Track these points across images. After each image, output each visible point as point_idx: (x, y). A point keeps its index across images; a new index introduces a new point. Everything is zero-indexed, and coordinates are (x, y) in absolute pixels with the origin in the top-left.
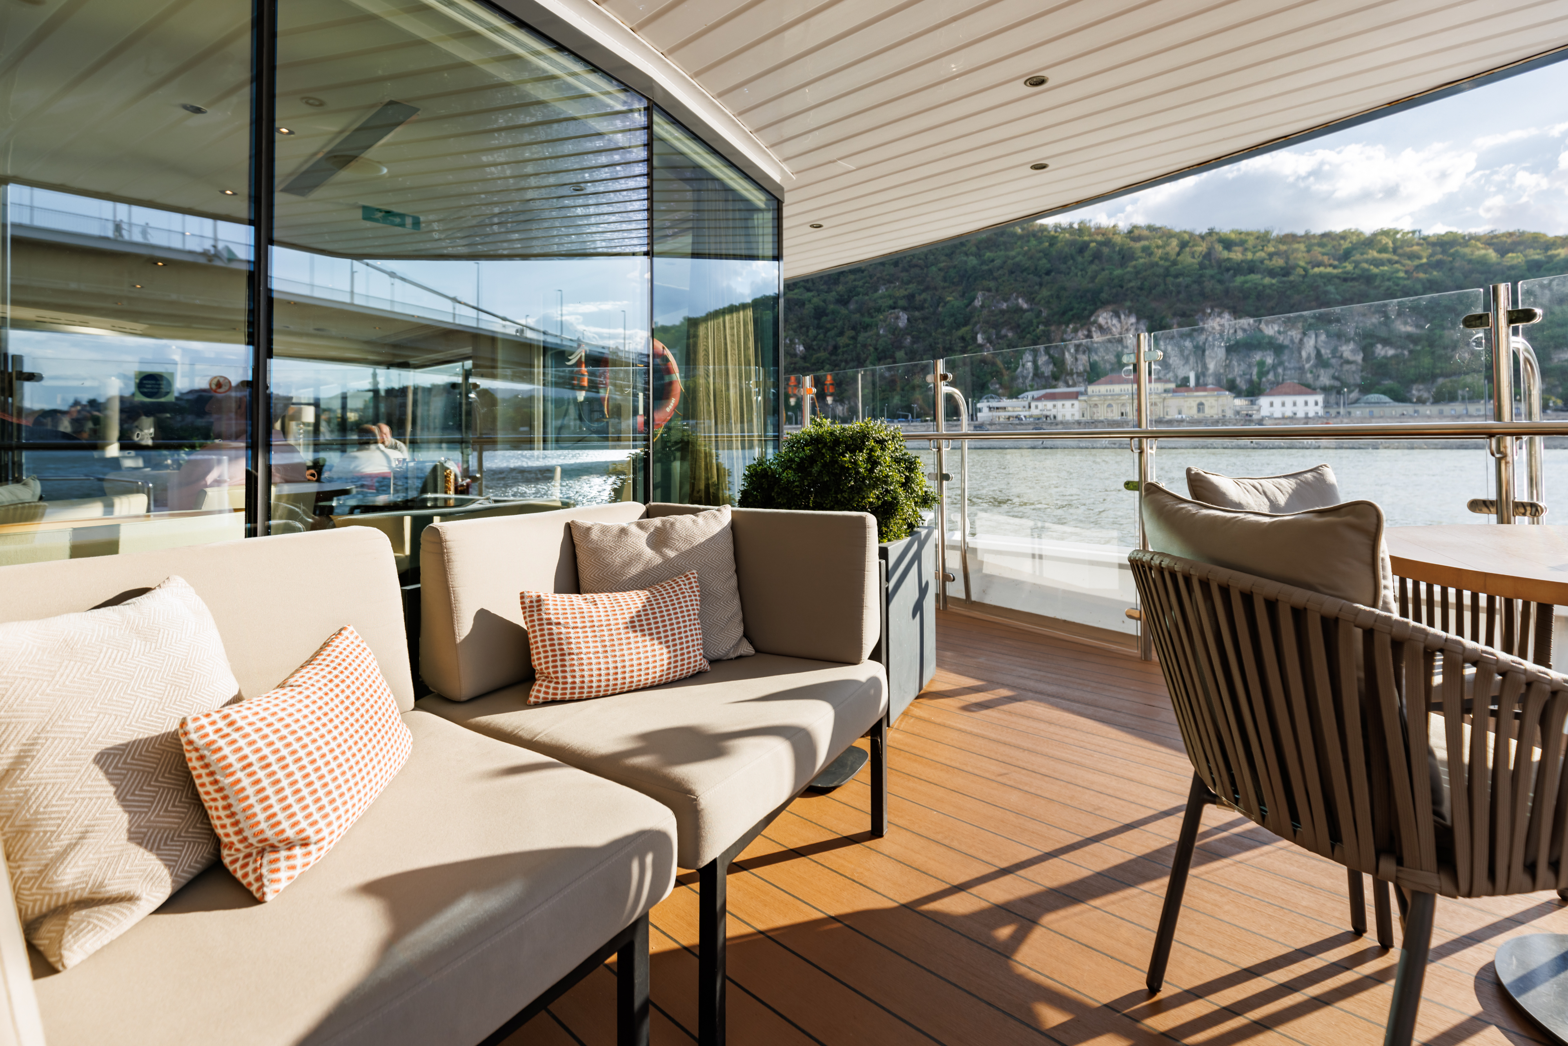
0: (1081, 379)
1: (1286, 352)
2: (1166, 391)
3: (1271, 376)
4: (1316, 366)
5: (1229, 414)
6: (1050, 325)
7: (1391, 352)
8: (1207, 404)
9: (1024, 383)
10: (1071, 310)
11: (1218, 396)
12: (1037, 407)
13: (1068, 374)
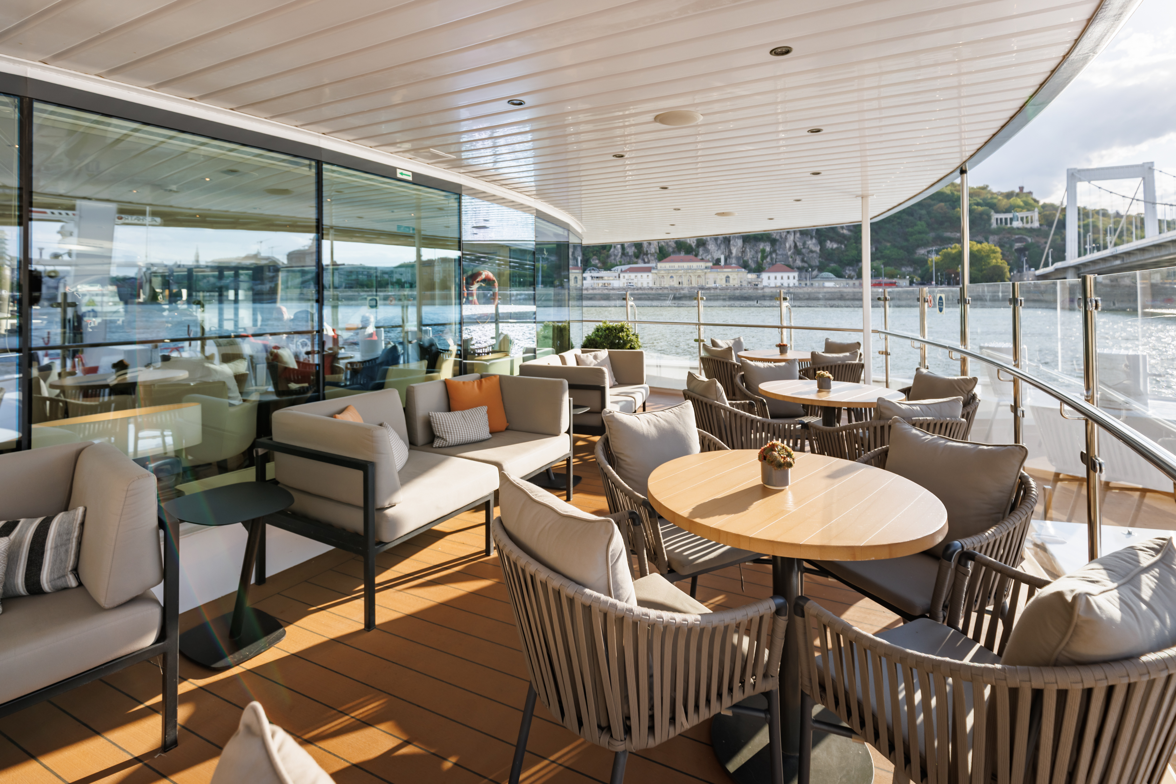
0: (653, 258)
1: (778, 243)
2: (706, 268)
3: (768, 259)
4: (794, 253)
5: (745, 284)
7: (835, 246)
8: (731, 277)
9: (615, 259)
11: (738, 272)
12: (624, 277)
13: (644, 254)
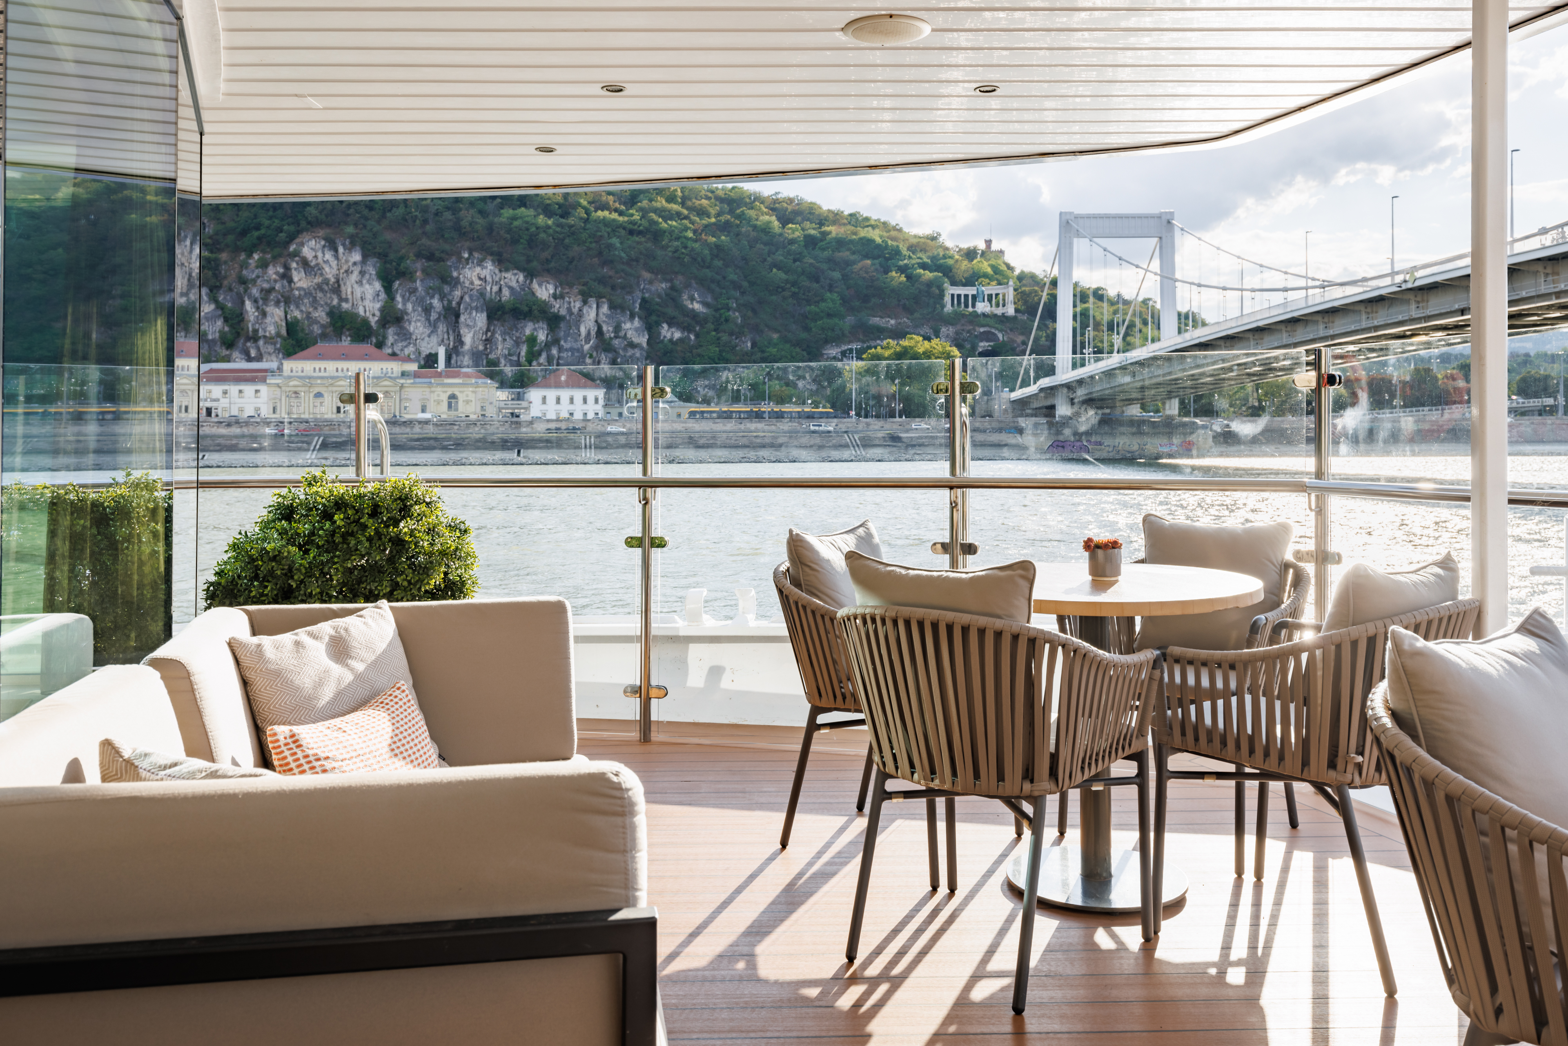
0: (270, 349)
1: (562, 325)
2: (403, 374)
3: (543, 359)
4: (595, 348)
5: (491, 412)
6: (220, 250)
7: (677, 335)
8: (461, 397)
10: (257, 228)
11: (477, 385)
13: (248, 339)
